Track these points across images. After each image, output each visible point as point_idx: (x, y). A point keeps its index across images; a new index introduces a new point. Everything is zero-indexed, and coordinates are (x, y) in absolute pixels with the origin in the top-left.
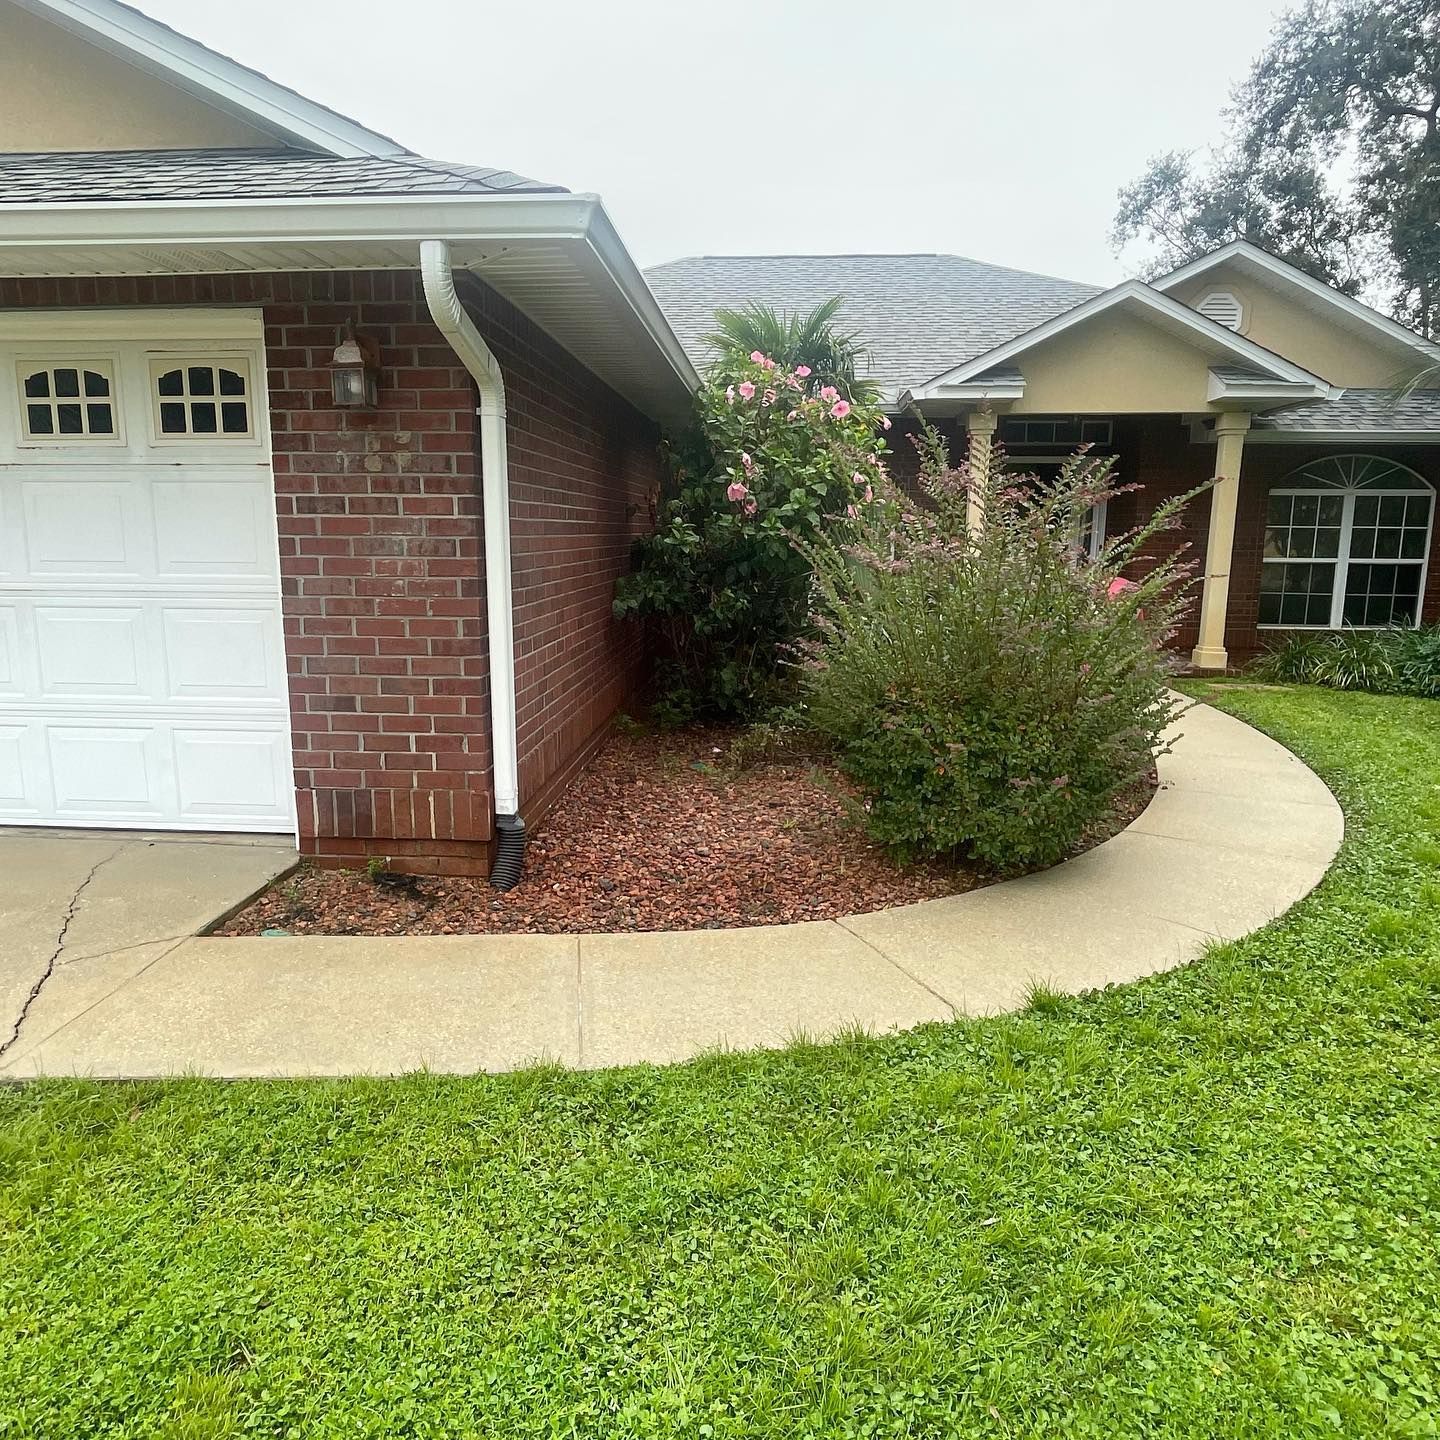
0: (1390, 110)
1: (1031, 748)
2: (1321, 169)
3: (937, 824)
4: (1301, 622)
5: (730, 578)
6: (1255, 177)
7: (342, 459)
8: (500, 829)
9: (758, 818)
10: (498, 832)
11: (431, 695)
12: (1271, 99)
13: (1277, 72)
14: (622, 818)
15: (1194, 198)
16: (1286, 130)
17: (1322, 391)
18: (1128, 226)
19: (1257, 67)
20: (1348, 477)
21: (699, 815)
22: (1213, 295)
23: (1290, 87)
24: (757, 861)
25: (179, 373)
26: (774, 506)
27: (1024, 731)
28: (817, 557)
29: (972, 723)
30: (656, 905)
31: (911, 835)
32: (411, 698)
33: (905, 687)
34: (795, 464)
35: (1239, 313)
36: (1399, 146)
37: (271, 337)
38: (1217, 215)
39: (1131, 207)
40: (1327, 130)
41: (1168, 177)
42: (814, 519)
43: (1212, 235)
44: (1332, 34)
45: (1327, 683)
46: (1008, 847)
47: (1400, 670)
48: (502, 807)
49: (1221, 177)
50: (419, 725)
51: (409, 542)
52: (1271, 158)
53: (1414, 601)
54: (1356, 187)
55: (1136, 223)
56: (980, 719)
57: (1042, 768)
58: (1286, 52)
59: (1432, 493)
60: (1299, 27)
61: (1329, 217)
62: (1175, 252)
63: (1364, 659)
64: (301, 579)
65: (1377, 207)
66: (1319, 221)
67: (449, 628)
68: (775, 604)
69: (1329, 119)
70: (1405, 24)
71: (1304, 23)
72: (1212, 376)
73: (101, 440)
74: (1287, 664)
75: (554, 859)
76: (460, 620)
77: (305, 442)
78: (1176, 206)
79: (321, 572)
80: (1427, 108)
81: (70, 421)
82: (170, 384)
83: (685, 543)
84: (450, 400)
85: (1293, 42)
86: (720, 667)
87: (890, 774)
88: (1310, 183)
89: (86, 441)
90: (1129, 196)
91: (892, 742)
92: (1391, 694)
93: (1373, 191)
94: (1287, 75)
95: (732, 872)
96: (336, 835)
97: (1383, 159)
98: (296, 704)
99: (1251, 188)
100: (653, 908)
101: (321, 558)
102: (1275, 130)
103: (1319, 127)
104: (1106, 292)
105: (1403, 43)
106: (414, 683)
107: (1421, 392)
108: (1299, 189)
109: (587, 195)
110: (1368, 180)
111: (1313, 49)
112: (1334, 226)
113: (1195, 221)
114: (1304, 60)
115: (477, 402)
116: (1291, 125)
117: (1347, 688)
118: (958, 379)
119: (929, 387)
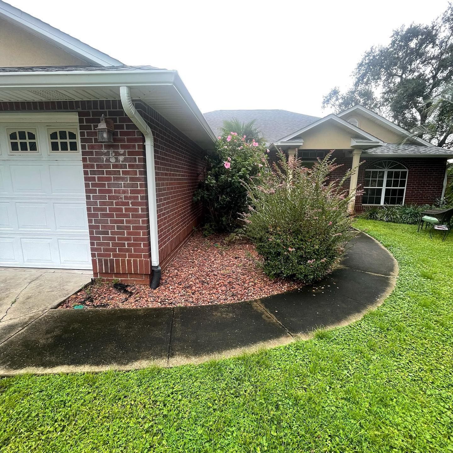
0: (391, 75)
1: (313, 247)
2: (373, 90)
3: (284, 269)
4: (373, 203)
5: (225, 193)
6: (357, 92)
7: (103, 159)
8: (153, 270)
9: (231, 263)
10: (152, 271)
11: (132, 230)
12: (362, 72)
13: (363, 65)
14: (193, 263)
15: (342, 98)
16: (365, 80)
17: (381, 143)
18: (325, 104)
19: (358, 64)
20: (386, 166)
21: (215, 261)
22: (351, 119)
23: (366, 69)
24: (231, 277)
25: (56, 132)
26: (237, 173)
27: (311, 241)
28: (249, 188)
29: (295, 239)
30: (200, 294)
31: (277, 272)
32: (125, 231)
33: (275, 227)
34: (243, 161)
36: (393, 84)
37: (81, 121)
38: (347, 102)
39: (326, 100)
40: (376, 80)
41: (335, 92)
42: (248, 176)
43: (346, 107)
44: (377, 56)
45: (382, 220)
46: (306, 276)
47: (401, 217)
48: (153, 264)
49: (348, 92)
50: (128, 239)
51: (124, 184)
52: (361, 87)
53: (402, 198)
54: (381, 95)
55: (327, 104)
56: (298, 237)
57: (316, 252)
58: (365, 60)
59: (407, 170)
60: (368, 54)
61: (375, 102)
62: (337, 111)
63: (392, 214)
64: (91, 195)
65: (387, 100)
66: (372, 103)
67: (137, 210)
68: (237, 200)
69: (376, 77)
70: (395, 54)
71: (370, 53)
72: (352, 139)
73: (33, 153)
74: (371, 215)
75: (171, 277)
76: (140, 207)
77: (91, 153)
78: (337, 99)
79: (98, 193)
80: (400, 75)
81: (24, 147)
82: (53, 136)
83: (211, 183)
84: (136, 140)
85: (367, 58)
86: (222, 217)
87: (270, 253)
88: (370, 93)
89: (29, 153)
90: (325, 97)
91: (271, 244)
92: (399, 223)
93: (386, 96)
94: (366, 66)
95: (224, 281)
96: (104, 272)
97: (388, 88)
98: (91, 233)
99: (356, 95)
100: (199, 295)
101: (97, 189)
102: (363, 80)
103: (374, 79)
104: (321, 119)
105: (395, 58)
106: (126, 226)
107: (406, 144)
108: (368, 95)
109: (173, 70)
110: (384, 93)
111: (372, 60)
112: (376, 104)
113: (341, 103)
114: (370, 62)
115: (144, 141)
116: (367, 78)
117: (387, 221)
118: (285, 140)
119: (278, 142)
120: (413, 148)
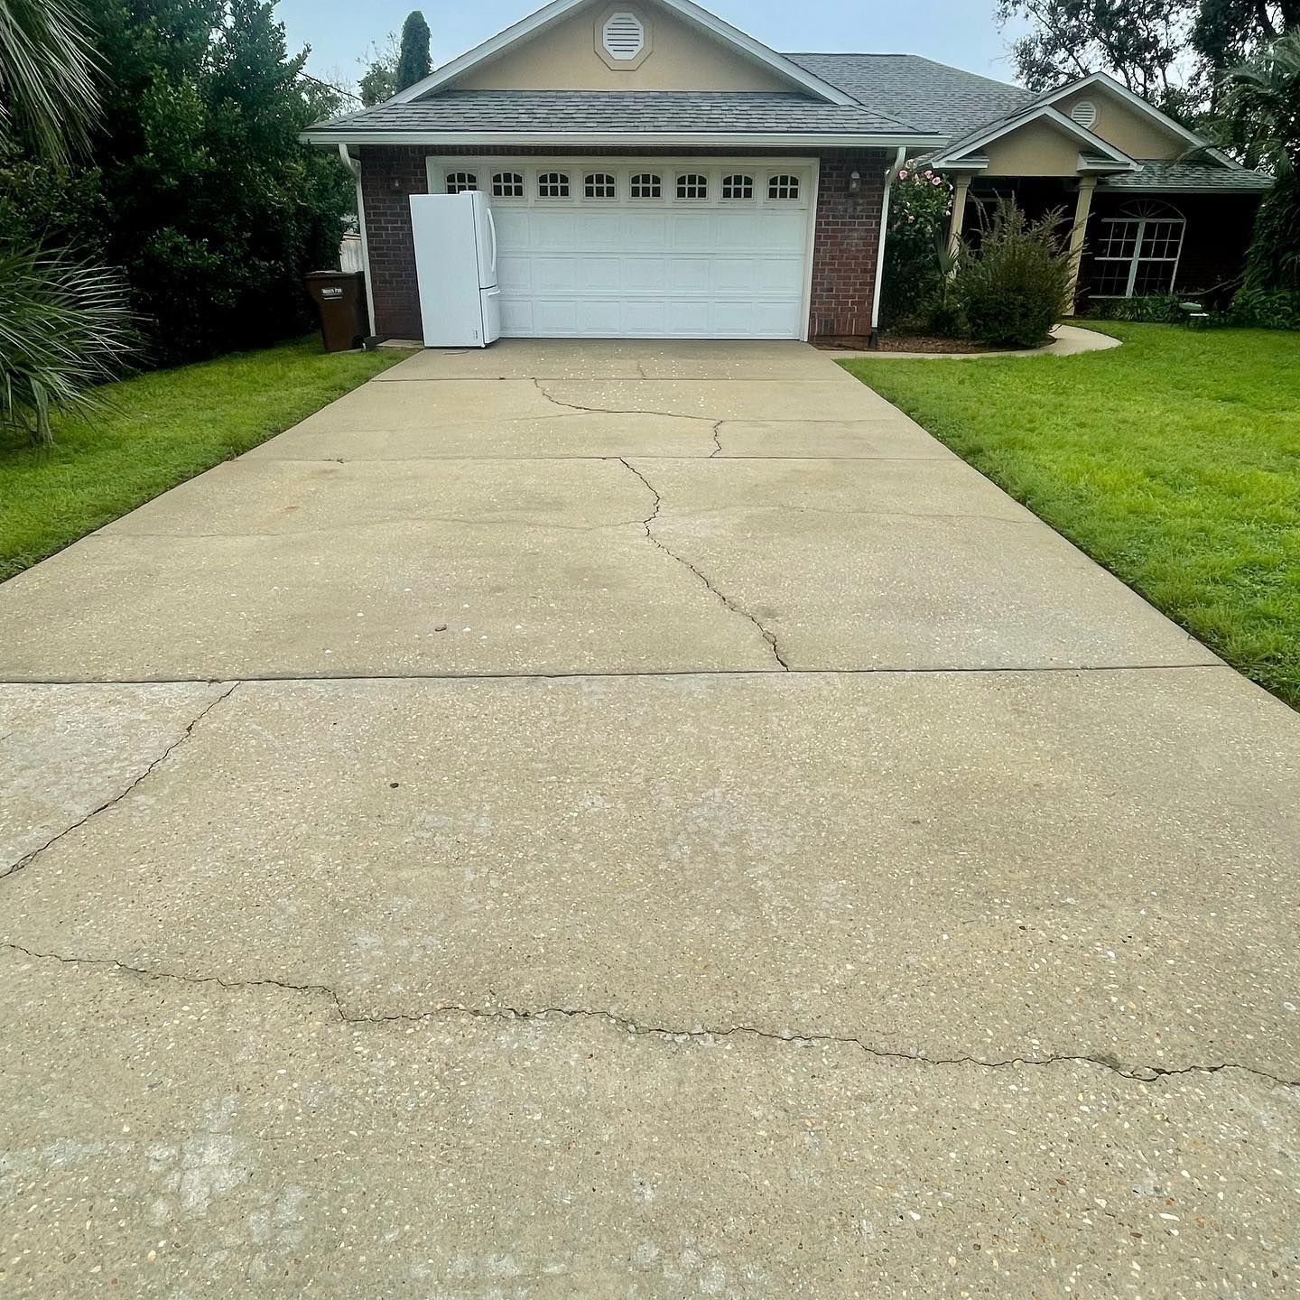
4: (1111, 295)
7: (840, 209)
10: (872, 332)
11: (858, 287)
17: (1134, 166)
20: (1142, 212)
22: (1082, 103)
25: (777, 177)
32: (851, 288)
35: (1094, 114)
45: (1121, 319)
47: (1155, 312)
48: (872, 325)
50: (853, 297)
51: (858, 236)
53: (1170, 282)
59: (1183, 221)
63: (1140, 308)
72: (1081, 157)
74: (1103, 312)
82: (773, 181)
84: (876, 189)
96: (822, 334)
101: (828, 241)
106: (853, 283)
115: (884, 190)
117: (1131, 320)
118: (954, 157)
119: (941, 162)
120: (1200, 172)
